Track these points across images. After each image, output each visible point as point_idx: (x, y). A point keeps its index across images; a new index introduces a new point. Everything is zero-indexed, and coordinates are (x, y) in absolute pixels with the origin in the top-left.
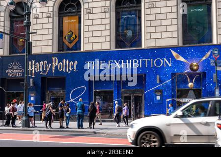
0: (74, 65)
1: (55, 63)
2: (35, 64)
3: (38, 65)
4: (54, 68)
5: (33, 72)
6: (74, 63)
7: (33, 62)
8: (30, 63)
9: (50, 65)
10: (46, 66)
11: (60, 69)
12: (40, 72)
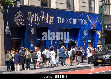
0: (52, 19)
1: (43, 16)
2: (32, 15)
3: (34, 16)
4: (42, 20)
5: (31, 22)
6: (52, 17)
7: (31, 13)
8: (29, 13)
9: (40, 17)
10: (38, 17)
11: (46, 21)
12: (35, 22)
